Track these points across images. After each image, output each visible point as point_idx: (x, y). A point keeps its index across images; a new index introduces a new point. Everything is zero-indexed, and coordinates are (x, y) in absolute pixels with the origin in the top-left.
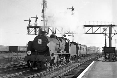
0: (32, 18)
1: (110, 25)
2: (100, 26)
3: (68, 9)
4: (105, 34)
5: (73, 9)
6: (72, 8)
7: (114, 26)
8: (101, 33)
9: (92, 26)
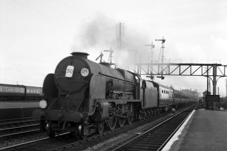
0: (104, 51)
1: (214, 64)
2: (202, 65)
3: (156, 40)
4: (208, 76)
5: (164, 41)
6: (162, 39)
7: (220, 65)
8: (202, 75)
9: (190, 65)
